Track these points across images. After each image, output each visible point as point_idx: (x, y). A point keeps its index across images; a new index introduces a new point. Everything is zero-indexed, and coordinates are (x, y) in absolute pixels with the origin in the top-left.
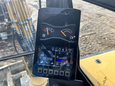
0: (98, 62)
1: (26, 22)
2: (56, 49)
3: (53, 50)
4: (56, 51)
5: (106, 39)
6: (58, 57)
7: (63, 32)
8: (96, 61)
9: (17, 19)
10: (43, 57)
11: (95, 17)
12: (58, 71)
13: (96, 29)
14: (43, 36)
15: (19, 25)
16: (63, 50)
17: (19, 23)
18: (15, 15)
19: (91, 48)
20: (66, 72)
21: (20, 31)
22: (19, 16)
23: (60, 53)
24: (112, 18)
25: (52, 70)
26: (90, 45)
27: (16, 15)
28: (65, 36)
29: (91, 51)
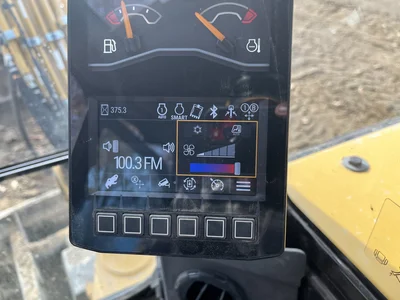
0: (358, 166)
1: (53, 36)
2: (179, 110)
3: (162, 116)
4: (179, 118)
5: (360, 90)
6: (189, 150)
7: (208, 17)
8: (351, 163)
9: (19, 26)
10: (116, 155)
11: (315, 14)
12: (194, 219)
13: (323, 56)
14: (108, 48)
15: (29, 48)
16: (214, 110)
17: (28, 39)
18: (6, 11)
19: (308, 128)
20: (237, 220)
21: (33, 72)
22: (25, 15)
23: (198, 130)
24: (377, 12)
25: (166, 217)
26: (305, 114)
27: (13, 9)
28: (220, 36)
29: (310, 136)
